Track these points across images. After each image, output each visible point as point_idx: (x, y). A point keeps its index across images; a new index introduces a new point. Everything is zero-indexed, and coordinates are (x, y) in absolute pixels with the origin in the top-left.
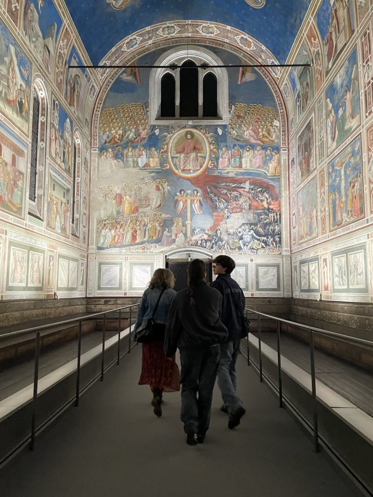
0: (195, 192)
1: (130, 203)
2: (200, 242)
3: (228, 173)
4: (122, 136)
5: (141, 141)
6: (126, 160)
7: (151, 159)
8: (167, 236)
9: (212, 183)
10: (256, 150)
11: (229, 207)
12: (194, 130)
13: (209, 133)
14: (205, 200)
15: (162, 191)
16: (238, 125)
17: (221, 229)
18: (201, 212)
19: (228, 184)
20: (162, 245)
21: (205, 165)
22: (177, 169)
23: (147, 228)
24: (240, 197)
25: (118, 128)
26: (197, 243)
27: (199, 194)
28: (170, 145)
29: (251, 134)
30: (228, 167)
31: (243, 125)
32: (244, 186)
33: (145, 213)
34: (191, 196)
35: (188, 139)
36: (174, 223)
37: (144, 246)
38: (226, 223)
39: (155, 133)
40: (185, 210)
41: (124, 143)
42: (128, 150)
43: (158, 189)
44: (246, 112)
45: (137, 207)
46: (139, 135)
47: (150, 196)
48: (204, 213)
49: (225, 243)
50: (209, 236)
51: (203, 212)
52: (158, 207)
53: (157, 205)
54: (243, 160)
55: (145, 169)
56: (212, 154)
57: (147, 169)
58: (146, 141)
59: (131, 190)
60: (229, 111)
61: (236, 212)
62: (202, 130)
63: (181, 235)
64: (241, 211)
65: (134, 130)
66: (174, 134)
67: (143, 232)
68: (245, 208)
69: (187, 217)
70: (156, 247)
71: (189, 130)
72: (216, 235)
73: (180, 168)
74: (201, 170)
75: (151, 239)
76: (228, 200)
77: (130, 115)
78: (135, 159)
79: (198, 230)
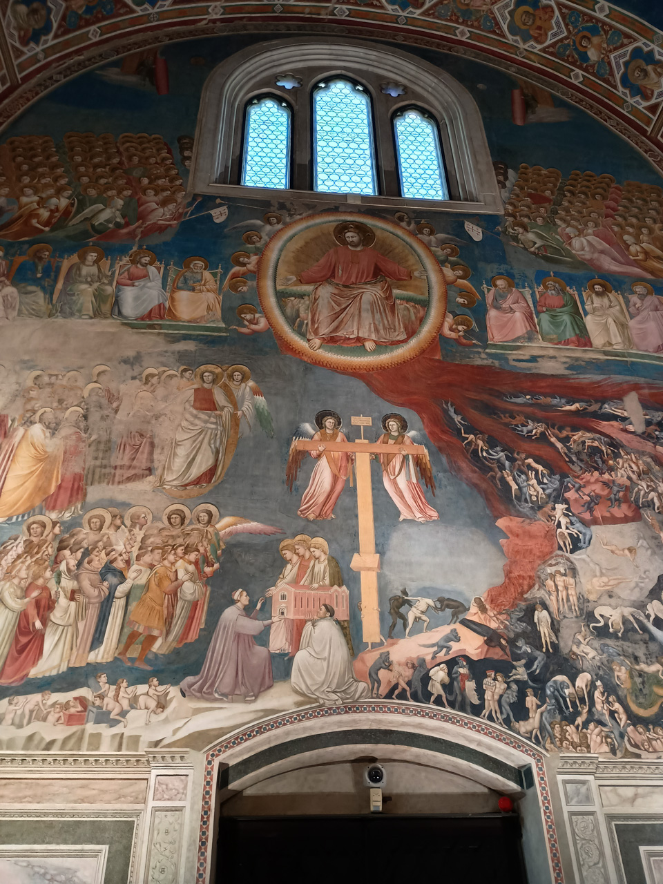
0: (393, 425)
1: (43, 458)
2: (439, 675)
3: (534, 359)
4: (67, 213)
5: (145, 234)
6: (63, 291)
7: (183, 296)
8: (238, 636)
9: (472, 395)
10: (634, 293)
11: (571, 495)
12: (369, 221)
13: (432, 233)
14: (444, 459)
15: (226, 414)
16: (539, 221)
17: (553, 605)
18: (434, 514)
19: (542, 400)
20: (206, 693)
21: (426, 331)
22: (303, 335)
23: (122, 589)
24: (617, 456)
25: (51, 191)
26: (426, 679)
27: (412, 433)
28: (272, 256)
29: (600, 247)
30: (530, 339)
31: (558, 222)
32: (619, 412)
33: (118, 509)
34: (373, 438)
35: (345, 243)
36: (285, 562)
37: (82, 701)
38: (573, 571)
39: (210, 216)
40: (347, 501)
41: (68, 237)
42: (83, 258)
43: (205, 402)
44: (561, 189)
45: (78, 478)
46: (142, 217)
47: (163, 431)
48: (445, 518)
49: (592, 686)
50: (492, 638)
51: (441, 515)
52: (197, 482)
53: (195, 472)
54: (589, 321)
55: (152, 327)
56: (451, 293)
57: (161, 327)
58: (167, 237)
59: (60, 401)
60: (499, 182)
61: (613, 520)
62: (404, 224)
63: (325, 634)
64: (636, 517)
65: (120, 203)
66: (287, 225)
67: (93, 613)
68: (650, 504)
69: (355, 535)
70: (162, 705)
71: (349, 218)
72: (533, 637)
73: (316, 332)
74: (413, 342)
75: (134, 652)
76: (561, 464)
77: (115, 161)
78: (109, 290)
79: (423, 603)
